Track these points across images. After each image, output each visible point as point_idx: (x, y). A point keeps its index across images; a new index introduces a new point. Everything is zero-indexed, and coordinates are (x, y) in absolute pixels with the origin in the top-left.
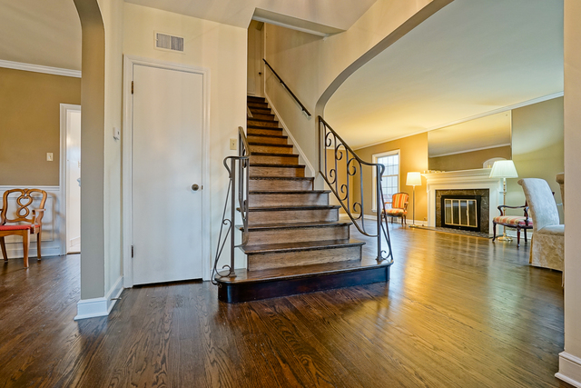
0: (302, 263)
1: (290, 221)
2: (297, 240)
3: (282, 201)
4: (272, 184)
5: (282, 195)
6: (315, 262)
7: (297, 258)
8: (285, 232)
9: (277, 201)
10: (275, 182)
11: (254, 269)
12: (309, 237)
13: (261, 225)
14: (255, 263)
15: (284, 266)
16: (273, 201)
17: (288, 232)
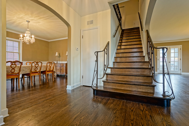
0: (123, 88)
1: (127, 73)
2: (126, 80)
3: (127, 65)
4: (126, 59)
5: (127, 63)
6: (128, 89)
7: (121, 86)
8: (121, 76)
9: (125, 65)
10: (127, 58)
11: (105, 87)
12: (131, 79)
13: (116, 73)
14: (106, 85)
15: (116, 88)
16: (123, 65)
17: (122, 76)
